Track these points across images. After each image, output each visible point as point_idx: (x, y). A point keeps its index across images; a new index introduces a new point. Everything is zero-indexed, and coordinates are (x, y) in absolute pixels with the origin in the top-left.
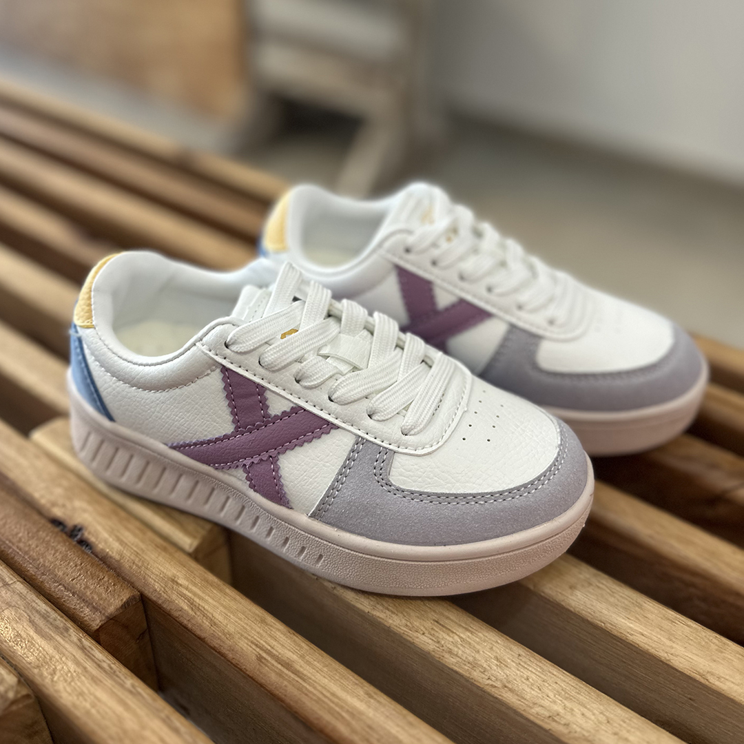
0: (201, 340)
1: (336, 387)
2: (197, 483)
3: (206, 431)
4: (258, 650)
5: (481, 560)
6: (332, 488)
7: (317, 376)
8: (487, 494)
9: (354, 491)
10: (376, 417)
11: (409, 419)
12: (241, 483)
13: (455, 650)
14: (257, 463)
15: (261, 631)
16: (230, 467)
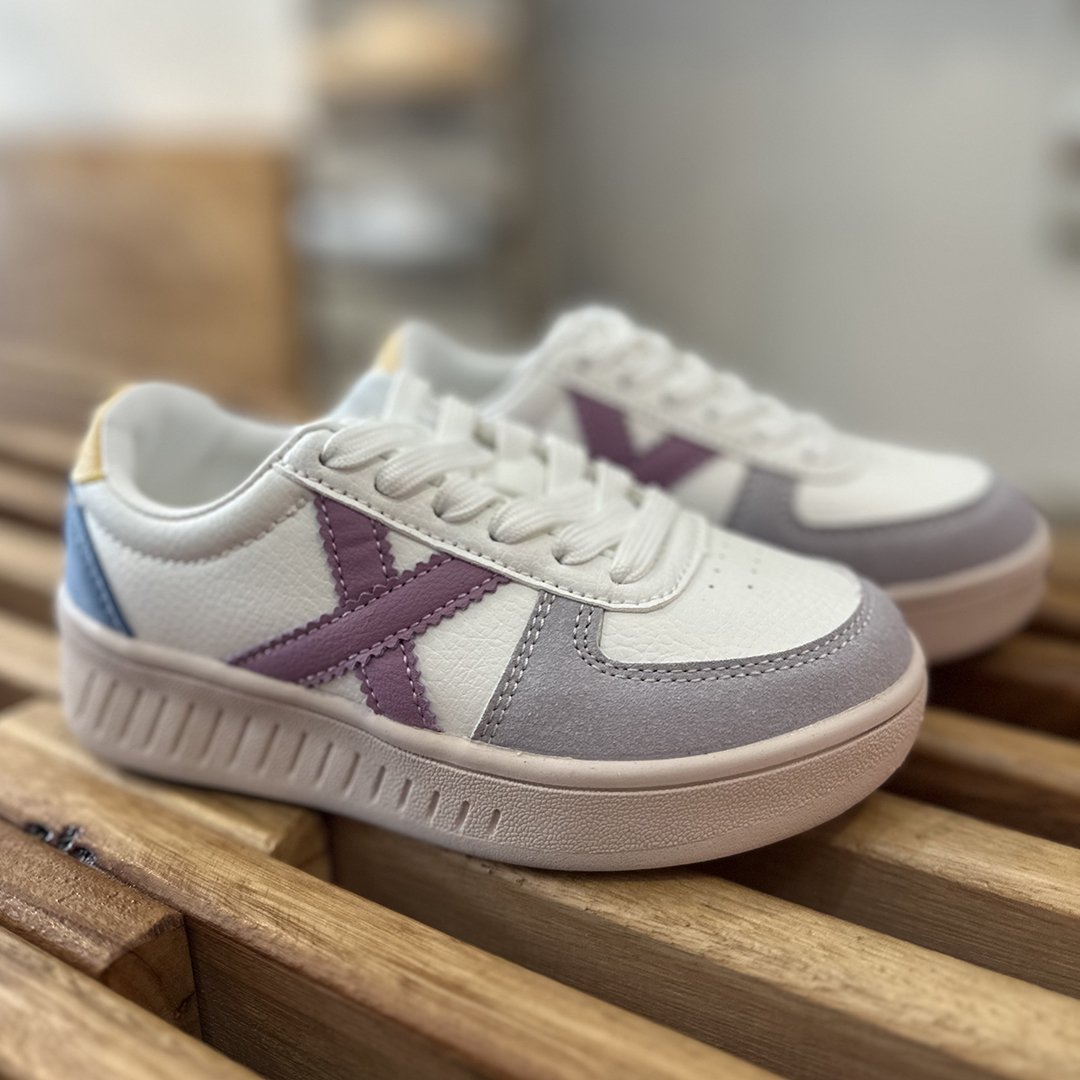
0: (281, 457)
1: (500, 517)
2: (276, 728)
3: (291, 614)
4: (400, 970)
5: (768, 773)
6: (507, 677)
7: (469, 500)
8: (762, 658)
9: (544, 677)
10: (568, 559)
11: (619, 560)
12: (352, 703)
13: (747, 942)
14: (380, 656)
15: (404, 944)
16: (333, 677)
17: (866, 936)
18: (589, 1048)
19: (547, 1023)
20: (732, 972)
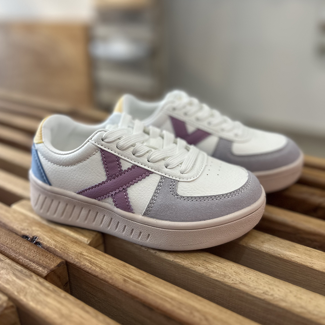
0: (91, 139)
1: (151, 155)
2: (90, 210)
3: (94, 181)
4: (123, 277)
5: (221, 226)
6: (152, 199)
7: (142, 151)
8: (221, 195)
9: (162, 199)
10: (169, 167)
11: (183, 167)
12: (110, 205)
13: (215, 271)
14: (118, 193)
15: (124, 270)
16: (105, 198)
17: (246, 269)
18: (172, 298)
19: (161, 292)
20: (211, 278)
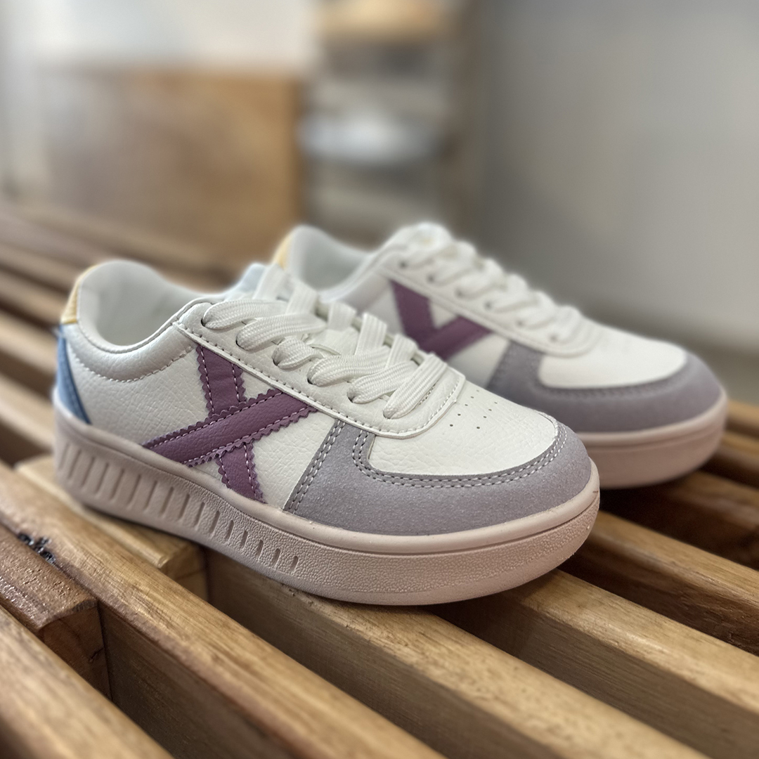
0: (178, 319)
1: (315, 368)
2: (172, 490)
3: (179, 420)
4: (215, 651)
5: (468, 552)
6: (307, 473)
7: (296, 356)
8: (474, 476)
9: (330, 475)
10: (357, 400)
11: (391, 403)
12: (214, 480)
14: (230, 452)
15: (222, 635)
16: (203, 462)
17: (521, 667)
18: (315, 714)
19: (294, 696)
